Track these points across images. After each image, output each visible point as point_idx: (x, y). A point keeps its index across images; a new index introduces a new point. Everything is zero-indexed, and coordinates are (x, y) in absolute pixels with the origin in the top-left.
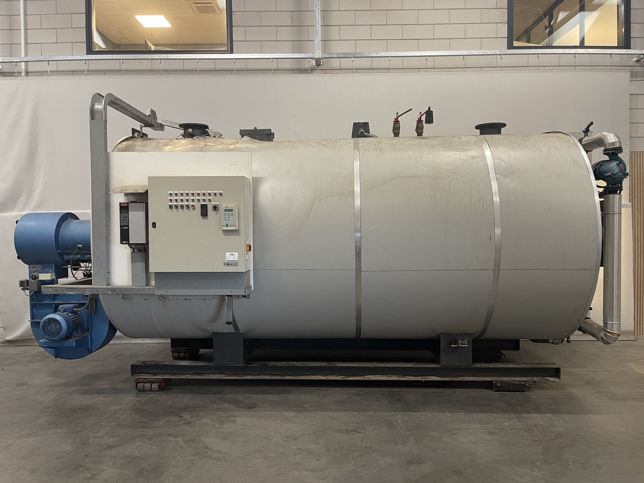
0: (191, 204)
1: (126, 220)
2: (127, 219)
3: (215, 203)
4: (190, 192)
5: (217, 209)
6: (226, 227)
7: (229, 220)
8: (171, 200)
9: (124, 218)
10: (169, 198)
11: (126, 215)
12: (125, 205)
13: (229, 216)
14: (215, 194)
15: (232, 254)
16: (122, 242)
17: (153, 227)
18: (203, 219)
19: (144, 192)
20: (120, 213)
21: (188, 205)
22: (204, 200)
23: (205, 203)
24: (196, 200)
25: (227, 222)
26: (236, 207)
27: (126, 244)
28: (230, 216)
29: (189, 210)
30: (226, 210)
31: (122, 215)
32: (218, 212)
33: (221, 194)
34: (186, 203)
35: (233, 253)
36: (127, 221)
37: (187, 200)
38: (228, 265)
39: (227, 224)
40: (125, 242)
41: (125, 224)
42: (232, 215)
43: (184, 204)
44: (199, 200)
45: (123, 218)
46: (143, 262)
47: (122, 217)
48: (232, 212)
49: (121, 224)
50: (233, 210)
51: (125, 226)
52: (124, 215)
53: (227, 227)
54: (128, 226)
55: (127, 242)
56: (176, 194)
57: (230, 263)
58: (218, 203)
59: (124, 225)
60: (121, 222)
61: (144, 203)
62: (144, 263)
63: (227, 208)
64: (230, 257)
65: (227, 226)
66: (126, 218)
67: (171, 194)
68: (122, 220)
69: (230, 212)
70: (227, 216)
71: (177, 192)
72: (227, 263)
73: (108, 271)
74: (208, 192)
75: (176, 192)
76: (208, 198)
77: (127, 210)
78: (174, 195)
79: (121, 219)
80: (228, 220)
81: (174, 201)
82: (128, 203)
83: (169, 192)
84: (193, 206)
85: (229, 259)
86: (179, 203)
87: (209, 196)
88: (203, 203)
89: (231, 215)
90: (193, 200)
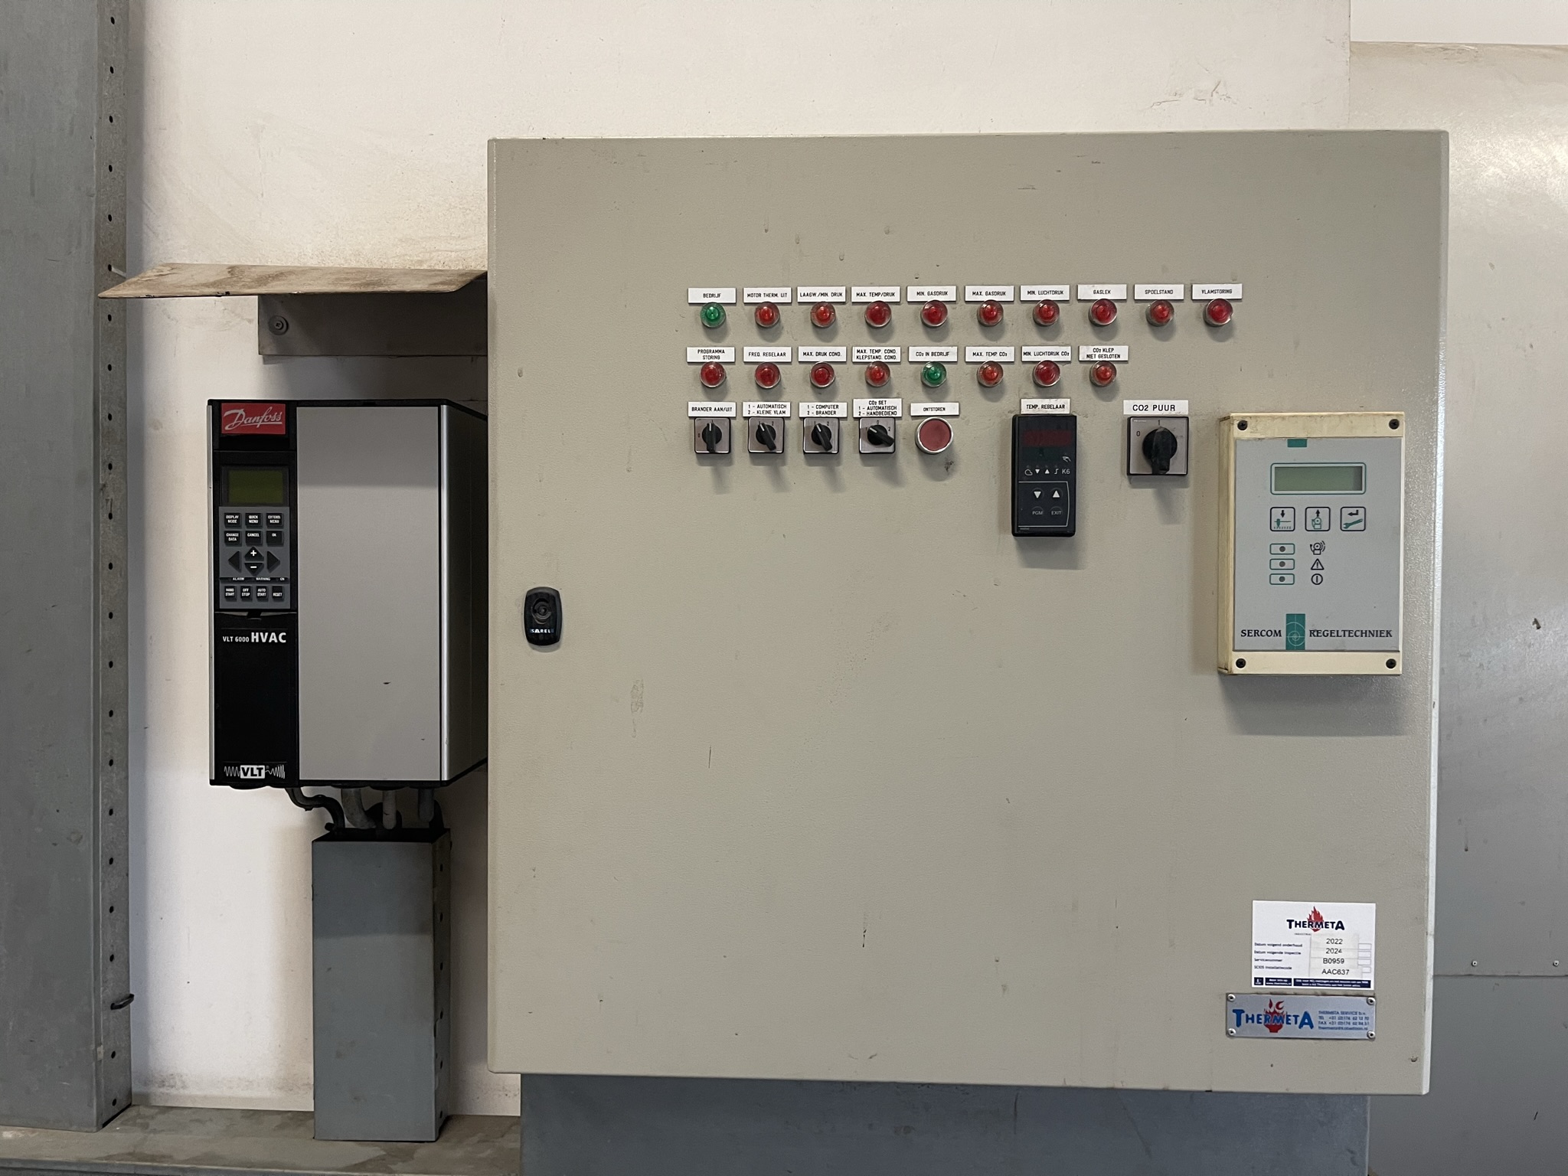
0: (917, 409)
1: (273, 562)
2: (282, 553)
3: (1154, 407)
4: (904, 293)
5: (1176, 465)
6: (1289, 648)
7: (1317, 580)
8: (712, 377)
9: (251, 541)
10: (694, 355)
11: (275, 520)
12: (259, 422)
13: (1318, 537)
14: (1159, 315)
15: (1316, 921)
16: (229, 771)
17: (534, 640)
18: (1030, 564)
19: (452, 288)
20: (220, 496)
21: (886, 424)
22: (1045, 376)
23: (1059, 406)
24: (960, 379)
25: (1300, 597)
26: (1398, 439)
27: (272, 781)
28: (1334, 539)
29: (892, 476)
30: (1288, 477)
31: (232, 520)
32: (1185, 496)
33: (1216, 314)
34: (862, 406)
35: (1329, 911)
36: (282, 572)
37: (877, 377)
38: (1274, 1029)
39: (1295, 622)
40: (258, 771)
41: (263, 598)
42: (1355, 522)
43: (842, 412)
44: (989, 377)
45: (244, 549)
46: (421, 930)
47: (233, 537)
48: (1354, 499)
49: (223, 604)
50: (1370, 478)
51: (257, 620)
52: (253, 520)
53: (1295, 644)
54: (287, 621)
55: (280, 772)
56: (767, 318)
57: (1290, 1008)
58: (1182, 407)
59: (254, 613)
60: (218, 580)
61: (437, 403)
62: (428, 940)
63: (1297, 456)
64: (1294, 949)
65: (1295, 634)
66: (272, 542)
67: (713, 319)
68: (235, 561)
69: (1336, 500)
70: (1302, 539)
71: (780, 294)
72: (1261, 1009)
73: (109, 994)
74: (1087, 292)
75: (762, 294)
76: (1085, 352)
77: (278, 475)
78: (739, 321)
79: (227, 552)
80: (1304, 572)
81: (739, 379)
82: (290, 408)
83: (696, 295)
84: (936, 431)
85: (1287, 960)
86: (795, 408)
87: (1091, 337)
88: (1034, 405)
89: (1346, 528)
90: (933, 379)
